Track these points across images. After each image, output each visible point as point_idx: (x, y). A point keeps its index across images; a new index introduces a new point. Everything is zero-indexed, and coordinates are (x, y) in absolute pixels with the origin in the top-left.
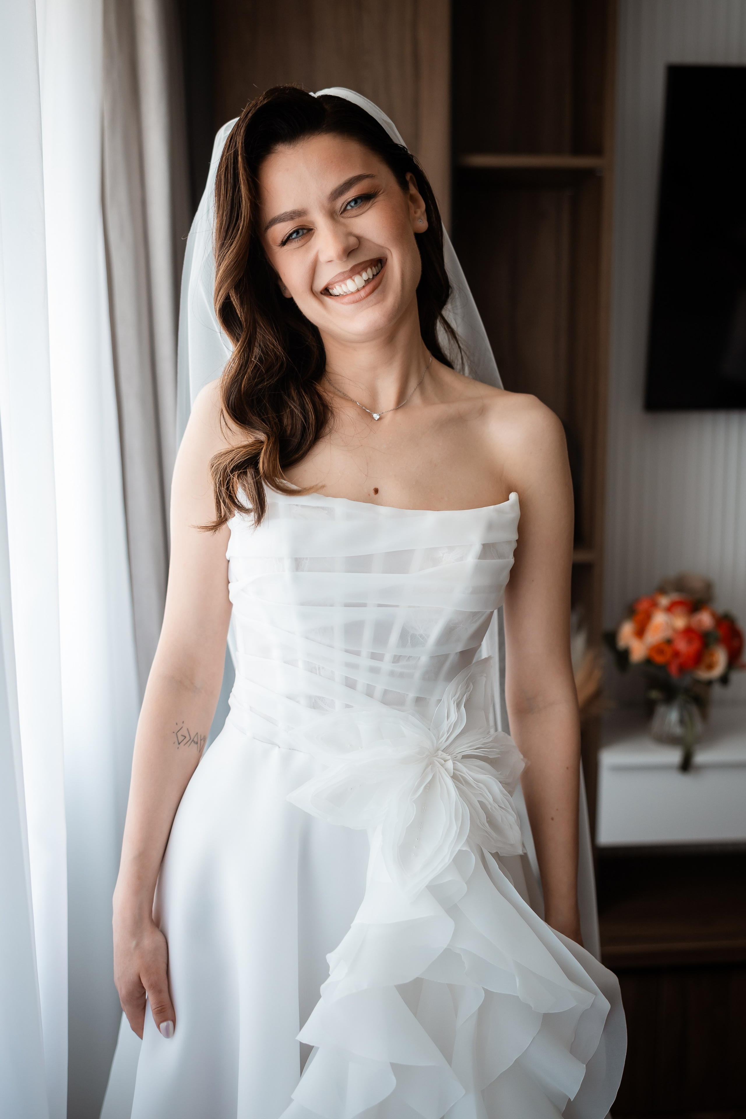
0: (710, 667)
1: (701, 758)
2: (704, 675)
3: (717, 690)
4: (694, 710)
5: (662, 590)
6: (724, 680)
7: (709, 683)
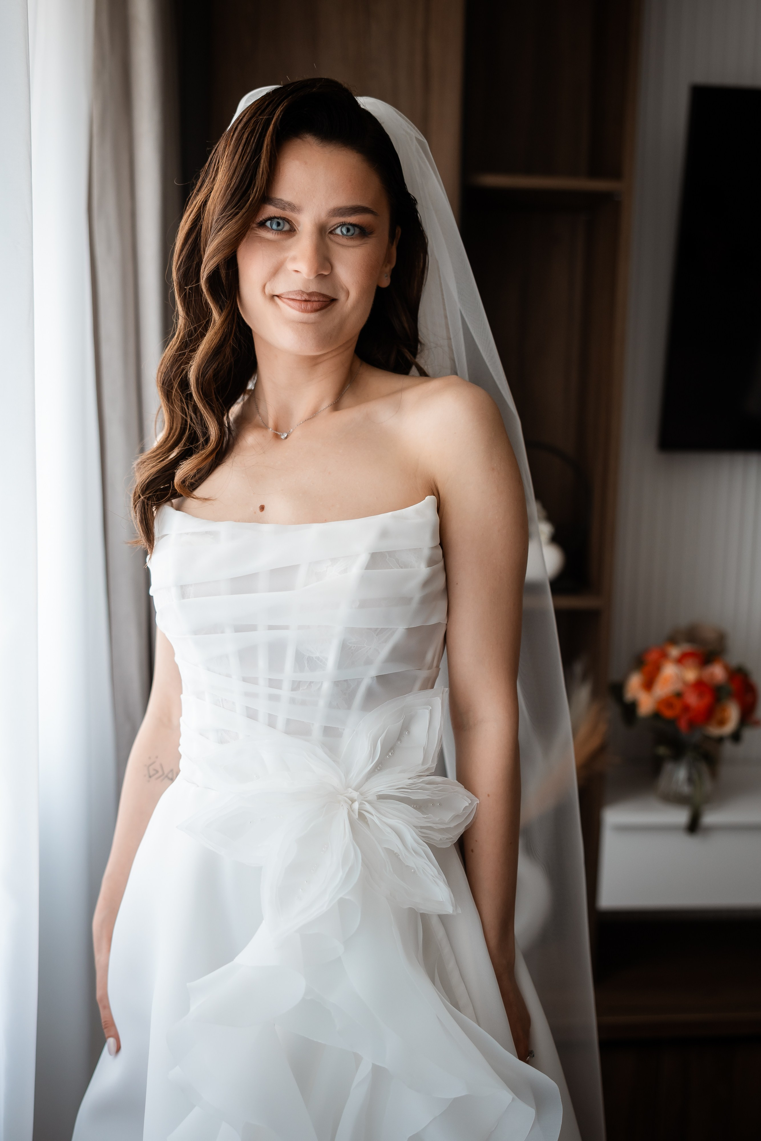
0: (722, 723)
1: (709, 818)
2: (715, 731)
3: (728, 749)
4: (704, 768)
5: (673, 640)
6: (736, 737)
7: (720, 740)
